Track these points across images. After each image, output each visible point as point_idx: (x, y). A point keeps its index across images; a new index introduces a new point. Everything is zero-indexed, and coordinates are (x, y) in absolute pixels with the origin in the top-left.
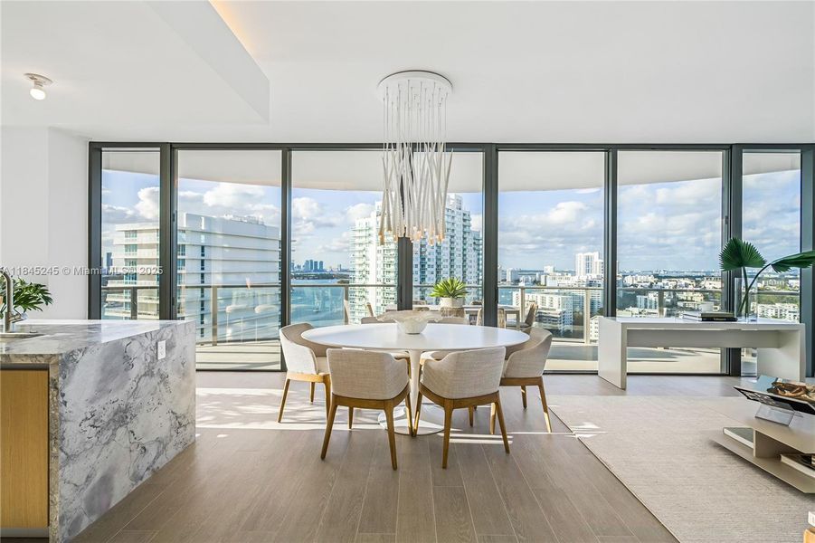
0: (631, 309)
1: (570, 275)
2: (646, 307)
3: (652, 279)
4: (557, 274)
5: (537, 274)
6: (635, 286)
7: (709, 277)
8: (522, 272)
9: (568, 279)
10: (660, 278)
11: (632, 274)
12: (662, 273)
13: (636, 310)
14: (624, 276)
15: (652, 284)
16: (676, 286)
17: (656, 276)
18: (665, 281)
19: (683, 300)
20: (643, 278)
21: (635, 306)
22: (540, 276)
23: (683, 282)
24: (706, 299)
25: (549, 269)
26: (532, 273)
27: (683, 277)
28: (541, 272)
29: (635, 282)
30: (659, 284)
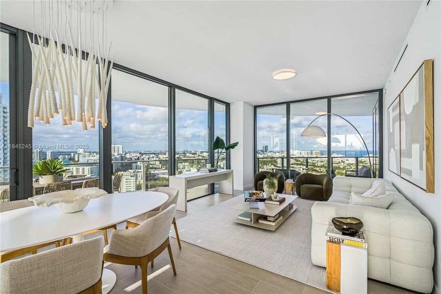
0: (130, 170)
1: (95, 154)
2: (136, 169)
3: (138, 155)
4: (87, 154)
5: (72, 154)
6: (131, 158)
7: (161, 153)
8: (60, 153)
9: (94, 156)
10: (142, 154)
11: (129, 152)
12: (143, 152)
13: (132, 171)
14: (126, 154)
15: (139, 157)
16: (148, 159)
17: (140, 153)
18: (144, 156)
19: (152, 164)
20: (135, 154)
21: (131, 169)
22: (74, 155)
23: (152, 156)
24: (160, 163)
25: (81, 151)
26: (69, 154)
27: (152, 154)
28: (75, 153)
29: (131, 157)
30: (142, 157)
